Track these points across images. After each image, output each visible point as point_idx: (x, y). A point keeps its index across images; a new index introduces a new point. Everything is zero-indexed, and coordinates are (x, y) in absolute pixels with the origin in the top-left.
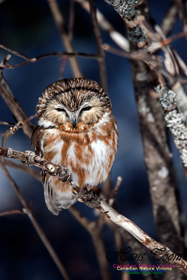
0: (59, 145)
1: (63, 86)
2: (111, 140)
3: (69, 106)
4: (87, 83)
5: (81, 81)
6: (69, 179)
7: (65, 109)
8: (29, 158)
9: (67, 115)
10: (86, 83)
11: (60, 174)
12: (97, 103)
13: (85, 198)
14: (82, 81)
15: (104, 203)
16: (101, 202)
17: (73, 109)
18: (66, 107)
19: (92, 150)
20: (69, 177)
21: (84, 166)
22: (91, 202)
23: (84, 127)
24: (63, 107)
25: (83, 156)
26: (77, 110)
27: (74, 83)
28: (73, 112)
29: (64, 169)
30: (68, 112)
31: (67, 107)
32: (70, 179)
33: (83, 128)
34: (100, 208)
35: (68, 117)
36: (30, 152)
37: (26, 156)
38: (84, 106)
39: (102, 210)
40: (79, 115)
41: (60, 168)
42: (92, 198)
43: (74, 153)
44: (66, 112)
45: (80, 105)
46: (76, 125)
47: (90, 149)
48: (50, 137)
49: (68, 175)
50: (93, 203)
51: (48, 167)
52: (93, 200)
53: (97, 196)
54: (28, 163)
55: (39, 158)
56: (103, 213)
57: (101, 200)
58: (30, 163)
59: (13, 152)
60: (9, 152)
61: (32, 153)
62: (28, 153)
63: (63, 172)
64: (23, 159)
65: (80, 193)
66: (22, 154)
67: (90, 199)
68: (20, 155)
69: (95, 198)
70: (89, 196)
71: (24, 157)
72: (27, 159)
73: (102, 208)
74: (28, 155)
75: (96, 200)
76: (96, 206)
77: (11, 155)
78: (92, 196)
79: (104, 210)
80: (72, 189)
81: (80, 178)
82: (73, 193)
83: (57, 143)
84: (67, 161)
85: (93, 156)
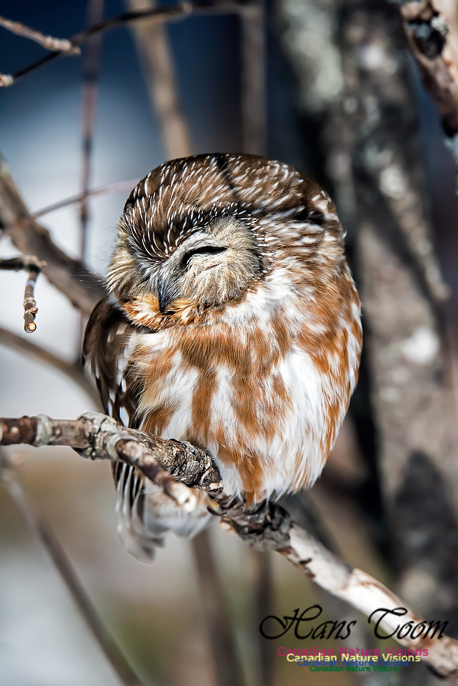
0: (182, 384)
2: (337, 357)
6: (205, 480)
8: (97, 440)
11: (181, 469)
13: (246, 523)
15: (299, 536)
16: (292, 533)
20: (207, 472)
21: (259, 444)
22: (260, 536)
25: (259, 414)
29: (194, 453)
32: (209, 478)
34: (287, 550)
36: (101, 420)
37: (88, 435)
39: (291, 557)
41: (182, 452)
42: (266, 524)
47: (279, 387)
48: (152, 362)
49: (204, 468)
50: (268, 538)
51: (176, 494)
52: (268, 530)
53: (280, 516)
54: (94, 454)
55: (138, 451)
56: (295, 564)
57: (291, 527)
58: (102, 455)
59: (54, 429)
60: (43, 430)
61: (106, 421)
62: (95, 422)
63: (192, 464)
64: (79, 443)
65: (230, 512)
66: (77, 429)
67: (259, 527)
68: (71, 434)
69: (275, 523)
70: (258, 518)
71: (82, 437)
72: (91, 443)
73: (291, 551)
74: (93, 429)
75: (277, 528)
76: (275, 546)
77: (49, 438)
78: (266, 517)
79: (297, 556)
80: (206, 499)
81: (245, 477)
82: (210, 510)
83: (178, 377)
84: (206, 430)
85: (288, 412)
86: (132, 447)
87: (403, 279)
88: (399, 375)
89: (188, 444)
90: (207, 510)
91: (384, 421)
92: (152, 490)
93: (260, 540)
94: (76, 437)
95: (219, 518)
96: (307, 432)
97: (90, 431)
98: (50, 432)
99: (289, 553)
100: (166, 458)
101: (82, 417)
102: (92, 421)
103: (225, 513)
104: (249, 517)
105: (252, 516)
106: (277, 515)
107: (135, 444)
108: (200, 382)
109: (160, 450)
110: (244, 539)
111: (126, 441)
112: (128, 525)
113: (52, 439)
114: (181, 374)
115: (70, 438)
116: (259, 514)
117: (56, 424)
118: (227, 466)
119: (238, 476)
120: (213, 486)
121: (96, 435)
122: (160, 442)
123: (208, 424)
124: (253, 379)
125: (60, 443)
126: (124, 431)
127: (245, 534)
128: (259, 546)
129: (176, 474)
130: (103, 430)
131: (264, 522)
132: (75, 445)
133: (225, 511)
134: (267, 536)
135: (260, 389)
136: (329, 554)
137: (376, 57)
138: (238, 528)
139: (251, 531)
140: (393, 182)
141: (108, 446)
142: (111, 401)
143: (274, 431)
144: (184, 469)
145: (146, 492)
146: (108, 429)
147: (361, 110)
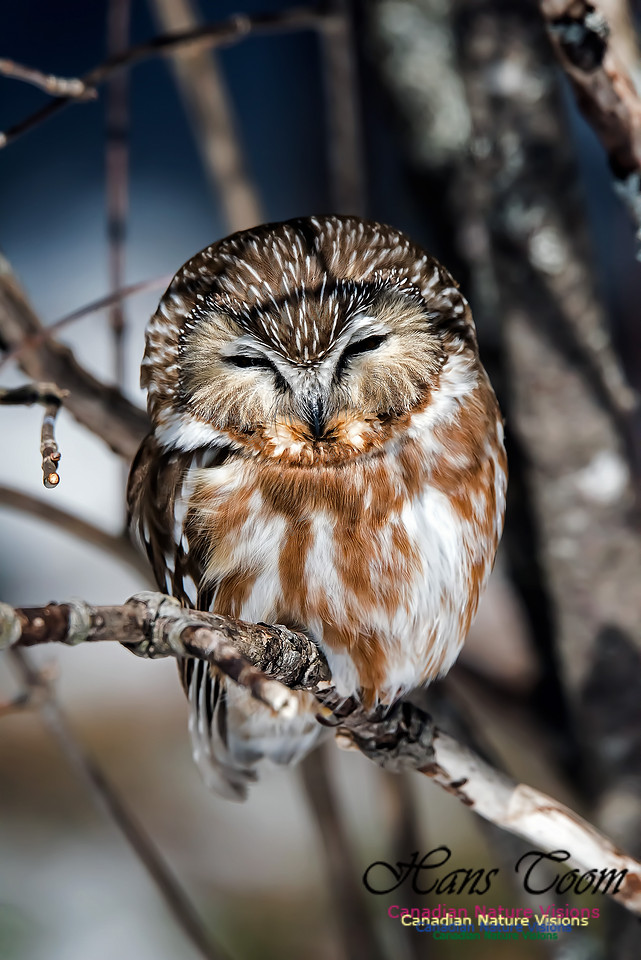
0: (264, 538)
1: (252, 256)
3: (285, 345)
4: (358, 232)
5: (329, 225)
6: (310, 678)
7: (270, 354)
8: (155, 630)
9: (281, 384)
10: (354, 232)
11: (275, 664)
12: (412, 319)
13: (372, 735)
14: (335, 226)
15: (447, 748)
16: (438, 744)
17: (307, 357)
18: (274, 347)
19: (411, 543)
20: (312, 667)
21: (377, 618)
22: (393, 752)
23: (364, 435)
24: (259, 348)
25: (374, 577)
26: (322, 358)
27: (297, 237)
28: (305, 368)
29: (292, 641)
30: (283, 368)
31: (280, 350)
32: (315, 674)
33: (358, 442)
34: (432, 769)
35: (288, 394)
36: (158, 601)
37: (141, 623)
38: (353, 336)
39: (438, 777)
40: (333, 380)
41: (275, 640)
42: (400, 734)
43: (330, 566)
44: (274, 369)
45: (336, 336)
46: (322, 427)
47: (400, 541)
48: (220, 508)
49: (308, 660)
50: (403, 754)
51: (269, 696)
52: (403, 743)
53: (419, 722)
54: (152, 649)
55: (213, 641)
56: (444, 787)
57: (435, 736)
58: (163, 650)
59: (93, 617)
60: (78, 619)
61: (166, 603)
62: (150, 604)
63: (290, 656)
64: (129, 636)
65: (348, 720)
66: (125, 616)
67: (390, 738)
68: (118, 623)
69: (412, 732)
70: (388, 727)
71: (133, 626)
72: (146, 635)
73: (438, 770)
74: (149, 614)
75: (416, 739)
76: (414, 764)
77: (86, 631)
78: (399, 725)
79: (446, 776)
80: (313, 705)
81: (361, 665)
82: (320, 719)
83: (258, 528)
84: (303, 602)
85: (415, 574)
86: (204, 636)
87: (572, 386)
88: (576, 521)
89: (283, 628)
90: (315, 720)
91: (559, 586)
92: (237, 694)
93: (394, 757)
94: (125, 627)
95: (334, 730)
96: (442, 599)
97: (145, 617)
98: (87, 622)
99: (435, 773)
100: (253, 650)
101: (131, 600)
102: (145, 603)
103: (341, 723)
104: (375, 726)
105: (381, 724)
106: (415, 721)
107: (208, 632)
108: (289, 535)
109: (244, 639)
110: (371, 757)
111: (195, 628)
112: (207, 750)
113: (91, 632)
114: (262, 523)
115: (116, 630)
116: (390, 721)
117: (96, 611)
118: (336, 653)
119: (352, 665)
120: (322, 686)
121: (152, 623)
122: (244, 628)
123: (304, 592)
124: (363, 530)
125: (103, 638)
126: (192, 616)
127: (371, 750)
128: (393, 764)
129: (269, 671)
130: (162, 615)
131: (397, 731)
132: (124, 638)
133: (341, 720)
134: (402, 750)
135: (374, 543)
136: (491, 771)
137: (514, 77)
138: (360, 742)
139: (380, 746)
140: (548, 251)
141: (170, 637)
142: (170, 571)
143: (397, 599)
144: (279, 664)
145: (228, 697)
146: (168, 614)
147: (497, 153)
